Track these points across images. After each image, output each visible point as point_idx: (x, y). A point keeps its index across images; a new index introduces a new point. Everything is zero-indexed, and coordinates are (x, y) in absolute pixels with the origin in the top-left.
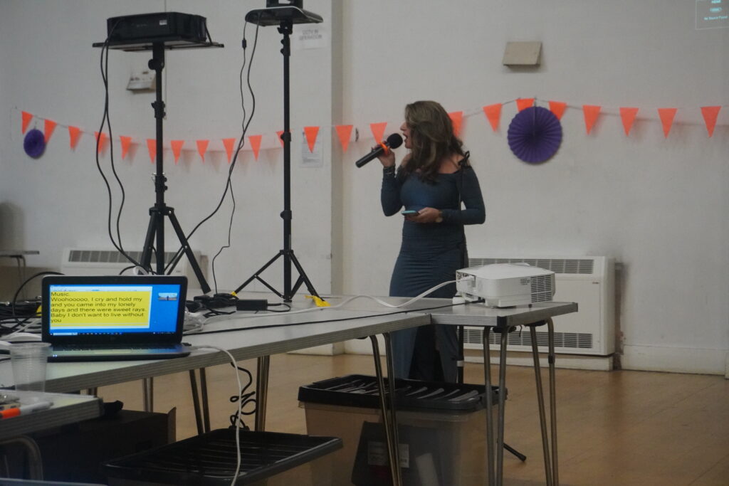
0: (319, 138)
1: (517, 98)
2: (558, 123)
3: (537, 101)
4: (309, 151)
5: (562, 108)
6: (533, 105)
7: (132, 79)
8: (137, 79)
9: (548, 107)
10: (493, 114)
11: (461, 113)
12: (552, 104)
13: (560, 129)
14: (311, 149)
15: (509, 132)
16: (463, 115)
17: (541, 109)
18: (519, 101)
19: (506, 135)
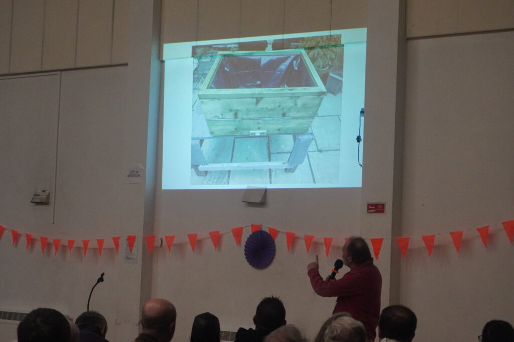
0: (136, 244)
1: (251, 224)
2: (273, 243)
3: (263, 227)
4: (129, 252)
5: (276, 232)
6: (260, 230)
7: (35, 195)
8: (38, 195)
9: (267, 230)
10: (237, 233)
11: (219, 232)
12: (270, 229)
13: (274, 246)
14: (131, 250)
15: (246, 247)
16: (220, 233)
17: (265, 232)
18: (253, 226)
19: (244, 248)
